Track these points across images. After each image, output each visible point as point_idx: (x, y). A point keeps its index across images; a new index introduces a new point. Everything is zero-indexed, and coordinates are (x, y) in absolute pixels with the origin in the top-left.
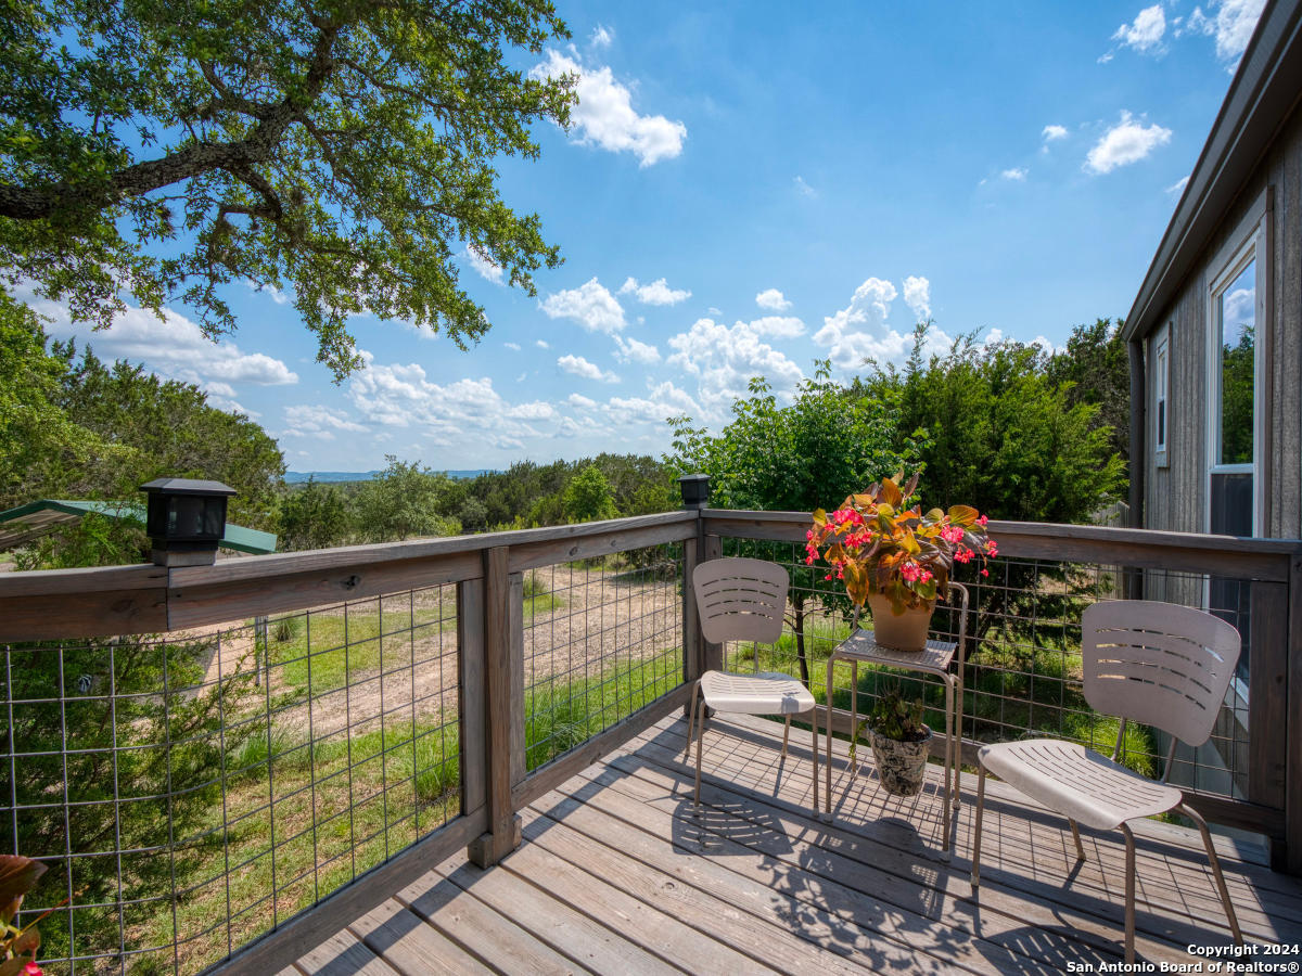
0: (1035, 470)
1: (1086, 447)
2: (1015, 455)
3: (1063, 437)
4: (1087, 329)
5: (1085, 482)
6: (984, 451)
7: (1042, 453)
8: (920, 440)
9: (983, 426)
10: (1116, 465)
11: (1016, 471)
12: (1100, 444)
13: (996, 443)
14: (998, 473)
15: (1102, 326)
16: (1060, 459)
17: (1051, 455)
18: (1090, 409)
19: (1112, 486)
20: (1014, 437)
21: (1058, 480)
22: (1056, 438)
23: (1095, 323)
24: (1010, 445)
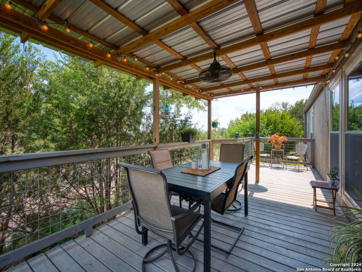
0: (289, 133)
1: (298, 129)
2: (286, 130)
3: (294, 127)
4: (299, 101)
5: (297, 135)
6: (281, 129)
7: (290, 130)
8: (270, 127)
9: (280, 125)
10: (302, 132)
11: (286, 133)
12: (300, 128)
13: (283, 128)
14: (283, 133)
15: (302, 100)
16: (293, 131)
17: (292, 130)
18: (298, 122)
19: (302, 135)
20: (286, 127)
21: (293, 134)
22: (292, 127)
23: (301, 100)
24: (285, 128)
